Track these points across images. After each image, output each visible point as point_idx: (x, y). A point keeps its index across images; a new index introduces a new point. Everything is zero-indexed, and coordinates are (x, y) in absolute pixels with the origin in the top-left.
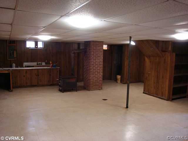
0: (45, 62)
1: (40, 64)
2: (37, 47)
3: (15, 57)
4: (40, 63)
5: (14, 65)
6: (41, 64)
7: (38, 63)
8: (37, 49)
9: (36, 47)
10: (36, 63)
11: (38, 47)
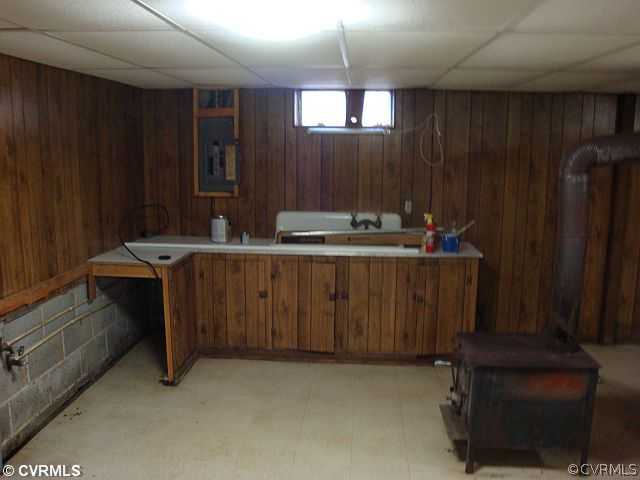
0: (399, 214)
1: (366, 223)
2: (359, 125)
3: (231, 183)
4: (372, 217)
5: (220, 225)
6: (378, 224)
7: (361, 217)
8: (358, 135)
9: (349, 124)
10: (348, 217)
11: (365, 123)
